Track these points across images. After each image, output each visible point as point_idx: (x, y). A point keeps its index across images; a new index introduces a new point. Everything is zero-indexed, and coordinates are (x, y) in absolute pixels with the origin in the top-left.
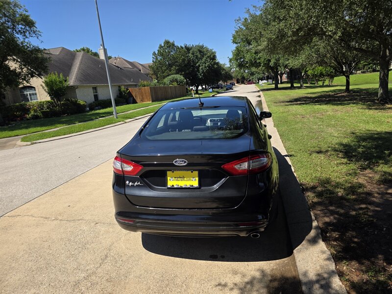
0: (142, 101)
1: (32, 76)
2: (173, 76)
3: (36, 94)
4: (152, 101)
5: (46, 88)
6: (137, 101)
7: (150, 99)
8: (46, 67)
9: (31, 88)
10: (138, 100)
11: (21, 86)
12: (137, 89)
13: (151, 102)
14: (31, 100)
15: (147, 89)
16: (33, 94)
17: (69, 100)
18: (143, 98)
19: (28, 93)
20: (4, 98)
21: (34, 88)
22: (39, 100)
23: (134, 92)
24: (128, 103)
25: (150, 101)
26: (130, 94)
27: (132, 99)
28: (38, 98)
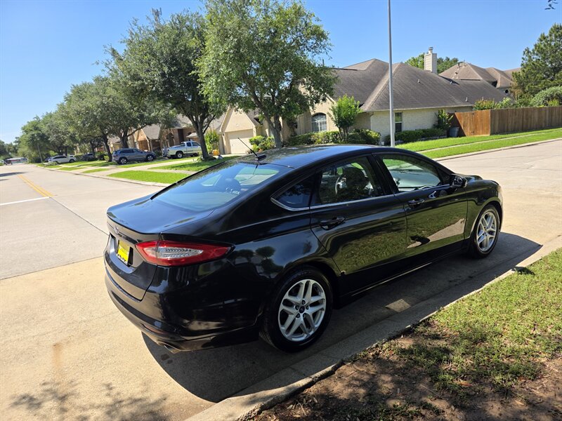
0: (474, 133)
1: (317, 102)
2: (553, 88)
3: (326, 123)
4: (491, 134)
5: (333, 116)
6: (466, 134)
7: (487, 130)
8: (332, 89)
9: (322, 115)
10: (467, 131)
11: (312, 113)
12: (468, 113)
13: (489, 135)
14: (321, 130)
15: (487, 113)
16: (323, 123)
17: (359, 131)
18: (476, 128)
19: (318, 121)
20: (296, 127)
21: (325, 115)
22: (328, 131)
23: (464, 119)
24: (449, 136)
25: (487, 134)
26: (455, 122)
27: (457, 129)
28: (328, 128)
